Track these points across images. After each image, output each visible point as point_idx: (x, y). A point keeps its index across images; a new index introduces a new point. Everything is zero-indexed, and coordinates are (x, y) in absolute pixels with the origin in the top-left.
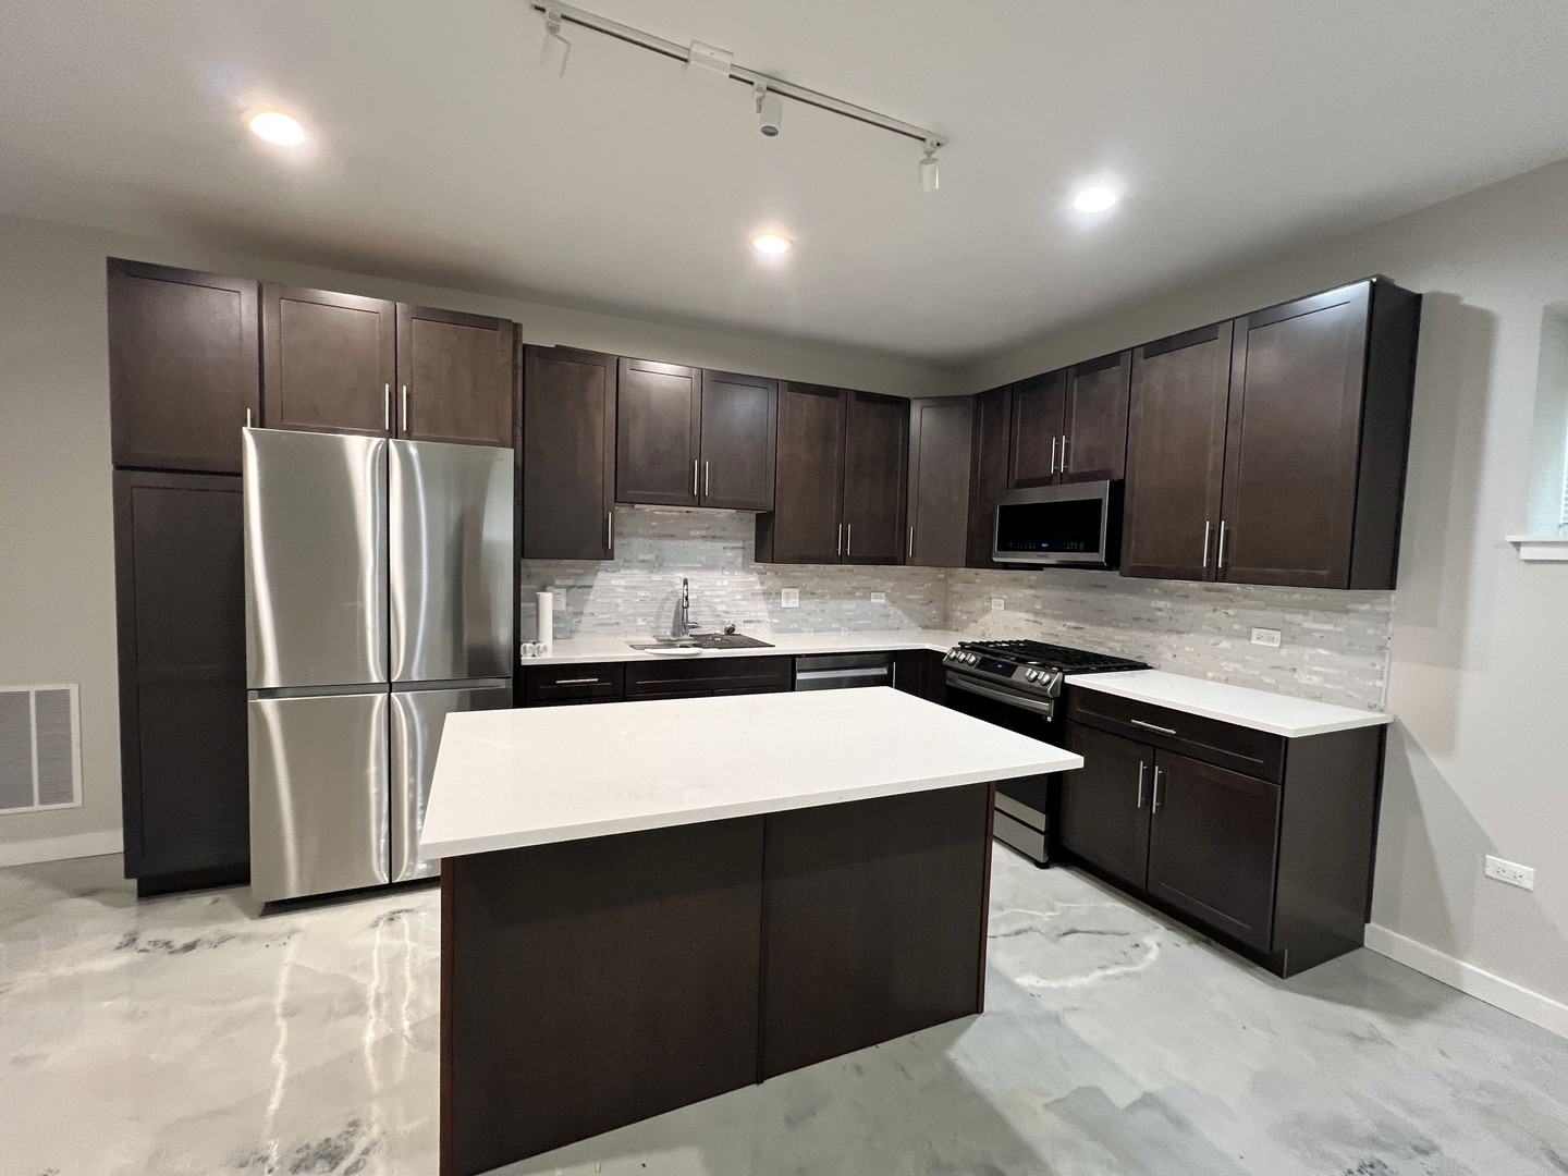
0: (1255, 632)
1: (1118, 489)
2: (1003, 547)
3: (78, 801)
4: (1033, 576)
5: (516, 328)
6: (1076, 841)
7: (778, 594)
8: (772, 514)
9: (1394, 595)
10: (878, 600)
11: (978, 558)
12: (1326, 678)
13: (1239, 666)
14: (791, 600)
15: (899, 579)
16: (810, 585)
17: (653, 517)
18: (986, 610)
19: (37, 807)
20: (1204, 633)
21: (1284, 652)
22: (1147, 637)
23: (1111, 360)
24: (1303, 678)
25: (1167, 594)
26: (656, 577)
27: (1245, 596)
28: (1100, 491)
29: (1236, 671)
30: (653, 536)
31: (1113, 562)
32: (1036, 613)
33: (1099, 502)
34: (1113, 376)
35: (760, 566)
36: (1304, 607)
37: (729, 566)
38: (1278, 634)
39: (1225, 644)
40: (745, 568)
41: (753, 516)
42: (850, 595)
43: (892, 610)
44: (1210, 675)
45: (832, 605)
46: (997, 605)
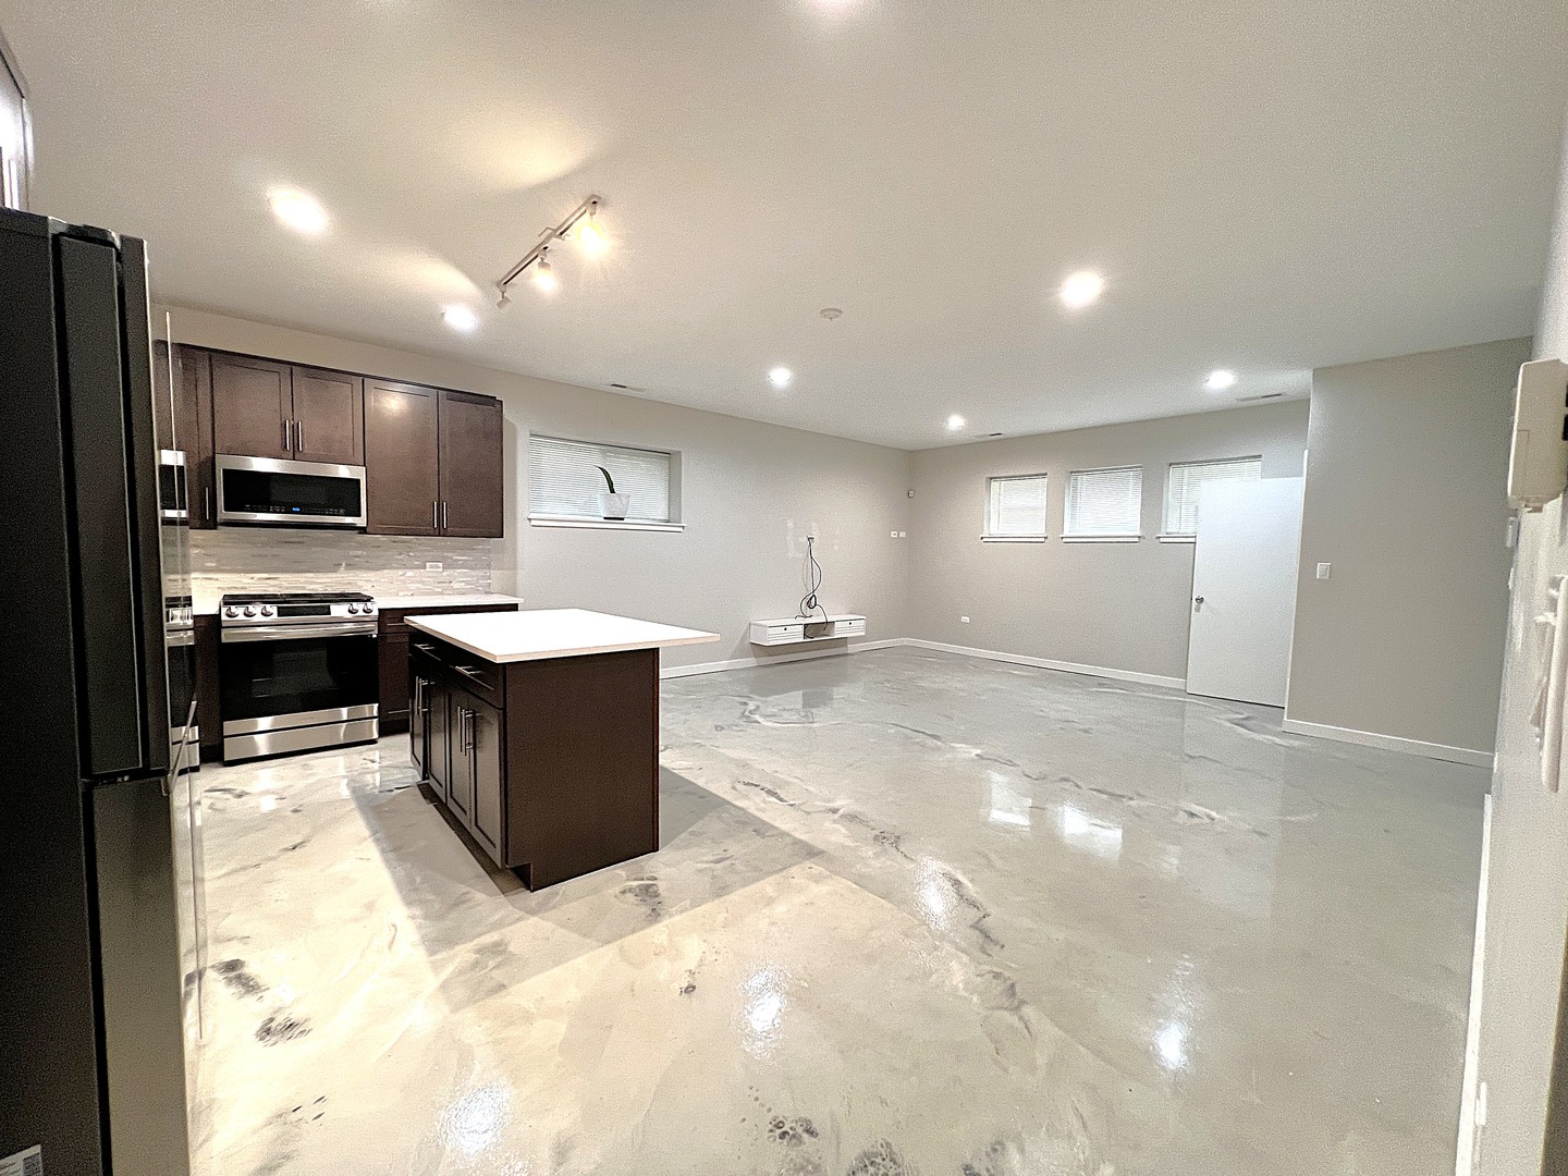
0: (428, 564)
12: (467, 583)
13: (419, 585)
20: (394, 568)
21: (445, 573)
24: (455, 585)
27: (420, 544)
29: (418, 588)
33: (358, 481)
36: (453, 549)
38: (441, 565)
39: (410, 573)
44: (401, 594)
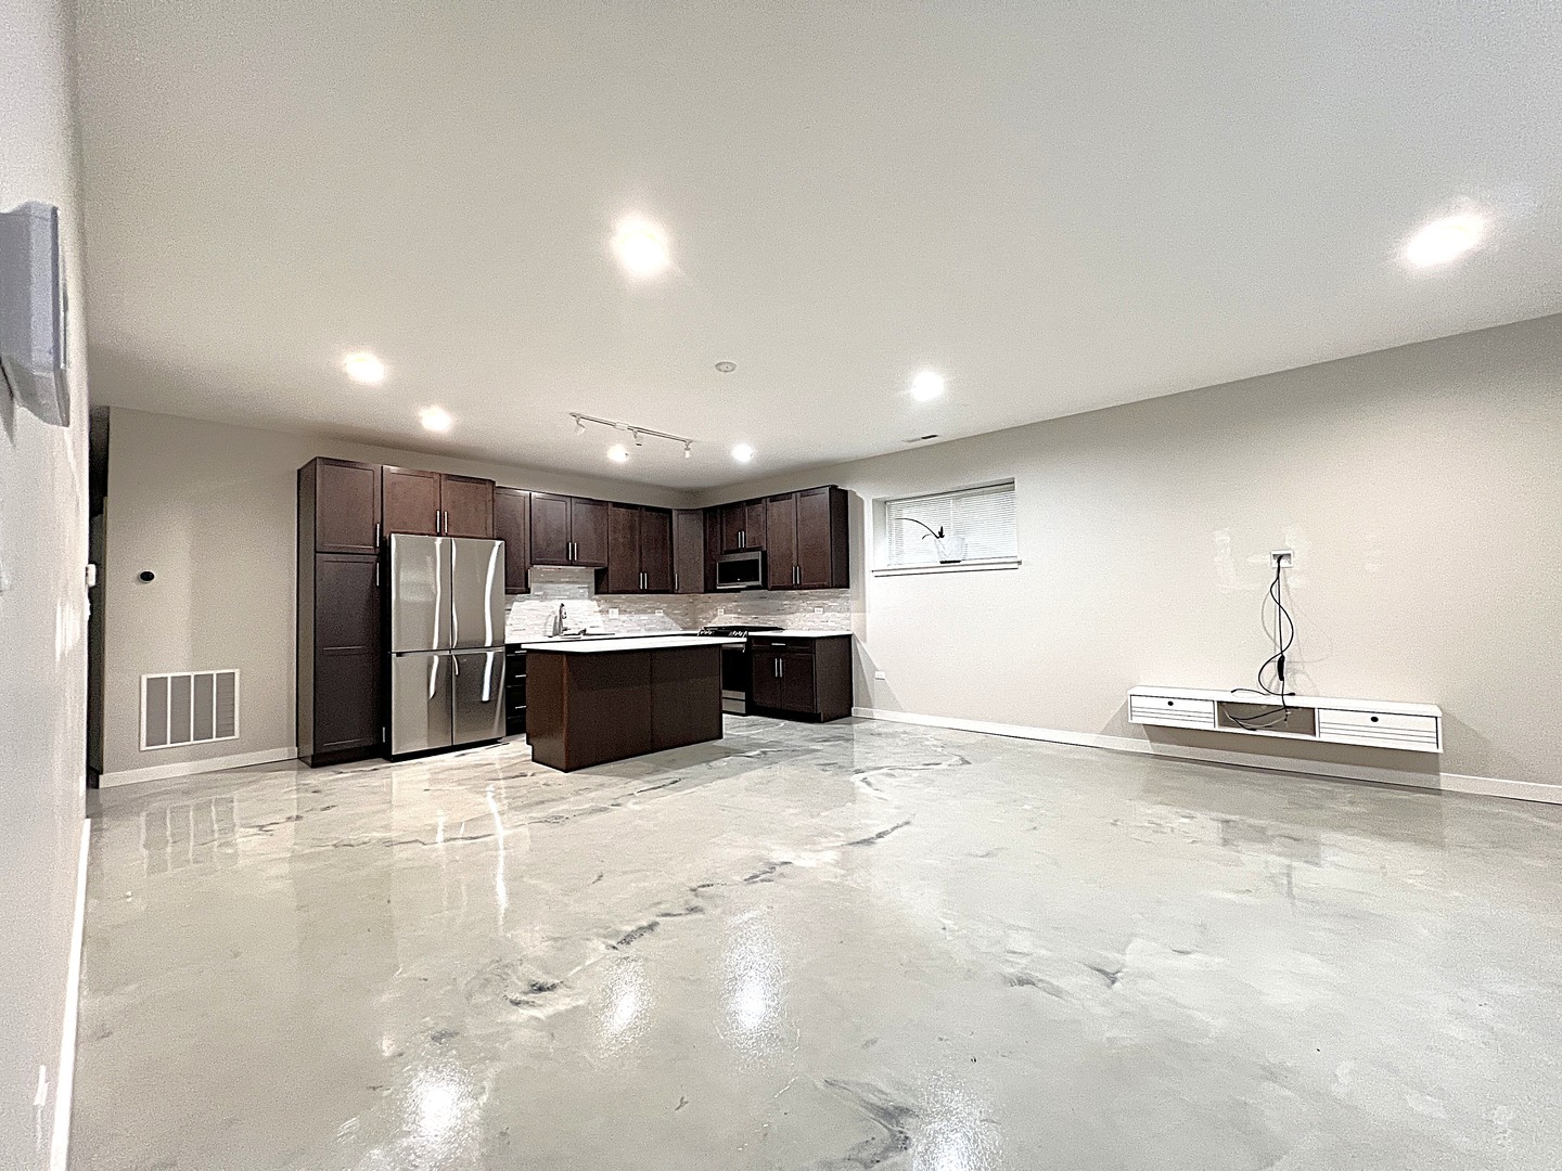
0: (816, 609)
1: (764, 555)
2: (722, 581)
3: (237, 735)
4: (736, 595)
5: (494, 483)
6: (757, 700)
7: (608, 612)
8: (606, 570)
9: (849, 590)
10: (659, 614)
11: (710, 588)
12: (836, 622)
13: (812, 623)
14: (614, 613)
15: (668, 603)
16: (624, 607)
17: (541, 571)
18: (715, 616)
19: (214, 739)
21: (824, 616)
22: (783, 617)
23: (757, 501)
24: (830, 624)
25: (788, 598)
26: (543, 604)
27: (811, 596)
28: (757, 556)
29: (811, 625)
30: (542, 582)
31: (764, 586)
32: (739, 613)
33: (757, 560)
34: (759, 508)
35: (597, 597)
36: (828, 597)
37: (582, 597)
38: (822, 609)
39: (808, 615)
40: (590, 598)
41: (593, 570)
42: (644, 612)
43: (667, 619)
44: (803, 628)
45: (635, 617)
46: (720, 612)
